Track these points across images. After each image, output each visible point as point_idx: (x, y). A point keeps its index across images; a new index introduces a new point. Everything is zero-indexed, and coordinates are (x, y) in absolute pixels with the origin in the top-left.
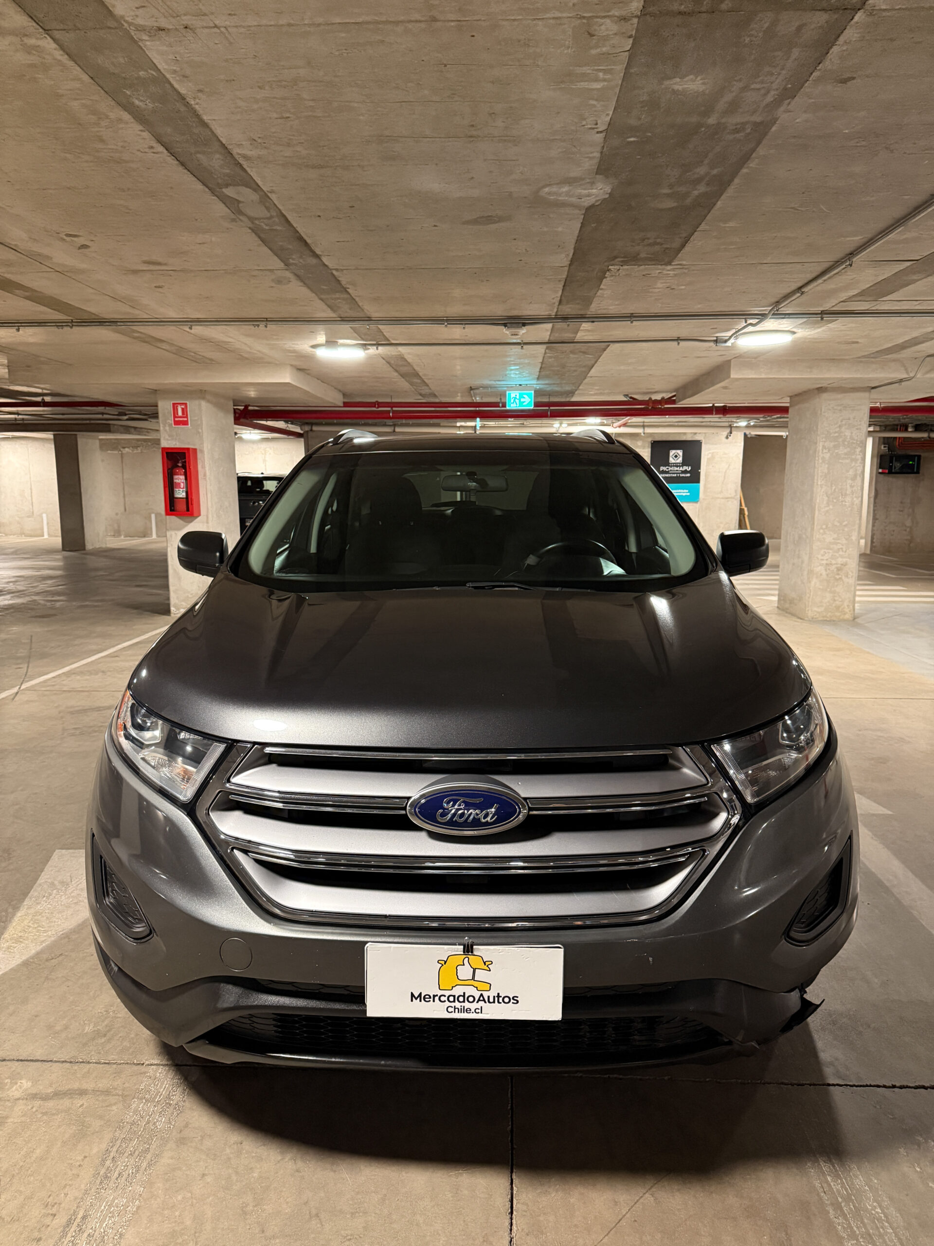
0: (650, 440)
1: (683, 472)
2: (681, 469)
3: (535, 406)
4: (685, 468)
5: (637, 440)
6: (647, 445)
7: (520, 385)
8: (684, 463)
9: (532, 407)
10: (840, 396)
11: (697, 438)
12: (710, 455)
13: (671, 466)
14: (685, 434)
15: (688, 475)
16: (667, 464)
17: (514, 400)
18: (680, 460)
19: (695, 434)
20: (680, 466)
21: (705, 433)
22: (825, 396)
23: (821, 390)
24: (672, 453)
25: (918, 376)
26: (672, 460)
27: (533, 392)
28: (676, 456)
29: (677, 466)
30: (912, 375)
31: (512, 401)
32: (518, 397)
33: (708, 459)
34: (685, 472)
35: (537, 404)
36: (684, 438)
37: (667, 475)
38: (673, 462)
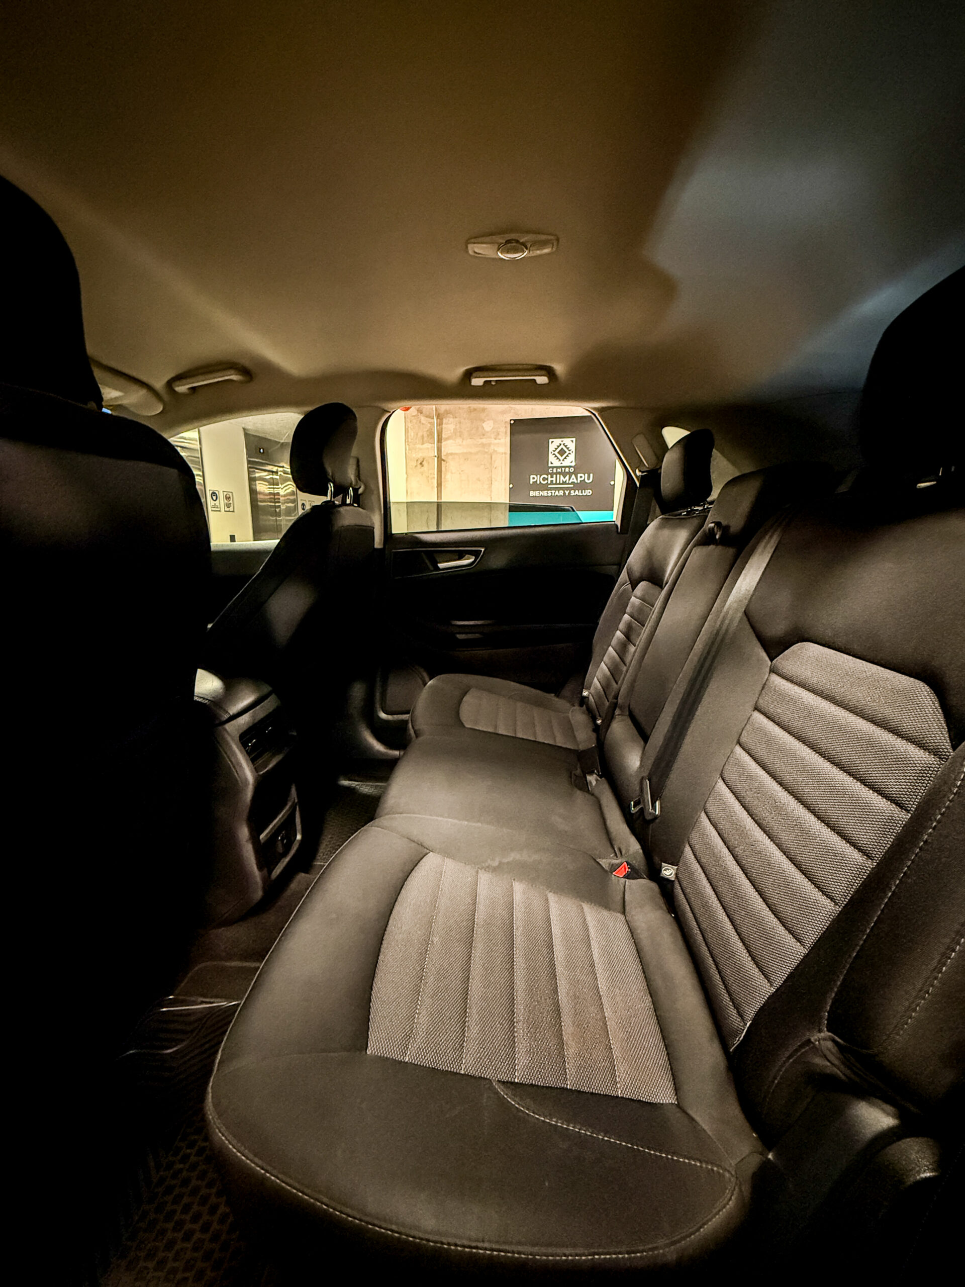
1: (578, 487)
2: (573, 479)
4: (582, 477)
8: (578, 469)
16: (544, 468)
18: (570, 460)
20: (571, 475)
24: (553, 444)
26: (553, 461)
28: (562, 452)
29: (565, 474)
34: (582, 486)
37: (545, 493)
38: (556, 463)
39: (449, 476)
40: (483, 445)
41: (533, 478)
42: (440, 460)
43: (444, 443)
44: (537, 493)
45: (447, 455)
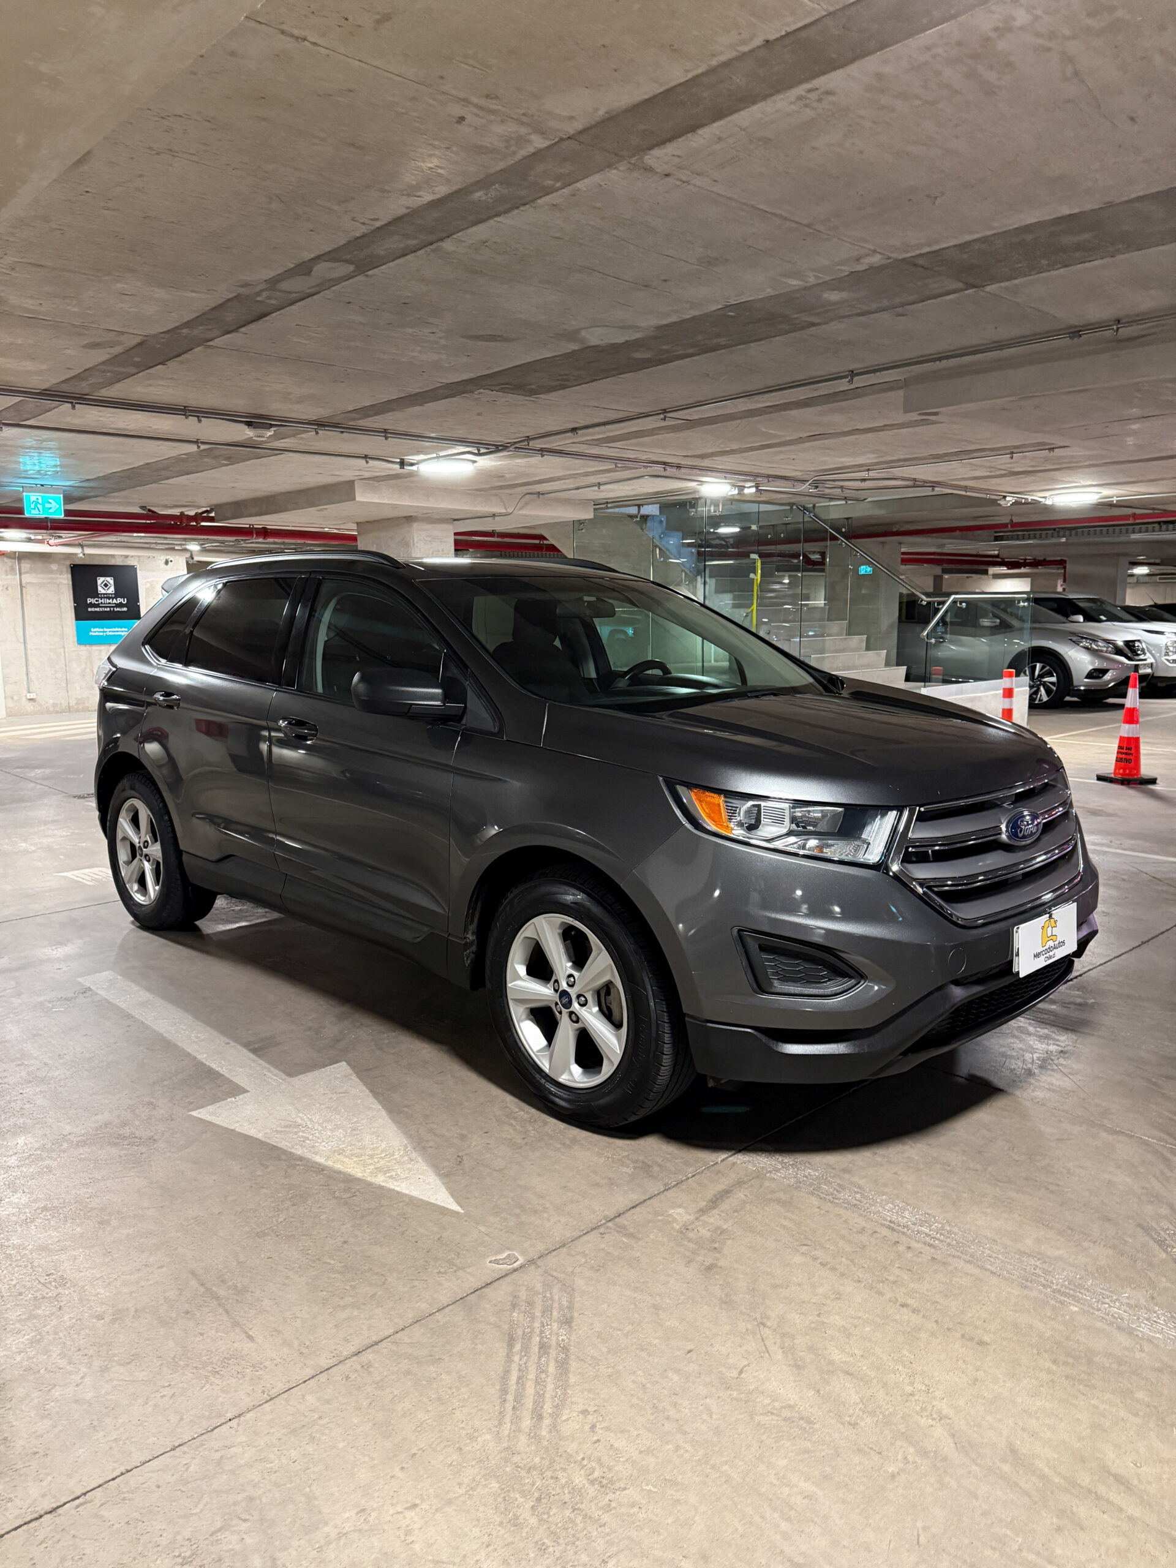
0: (68, 563)
1: (118, 605)
2: (115, 601)
3: (65, 516)
4: (120, 600)
5: (51, 563)
6: (65, 569)
7: (42, 485)
8: (117, 595)
9: (62, 516)
10: (429, 526)
11: (130, 562)
12: (148, 584)
13: (101, 598)
14: (113, 556)
15: (125, 609)
16: (96, 594)
17: (36, 505)
18: (112, 590)
19: (127, 557)
20: (113, 598)
21: (139, 557)
22: (415, 525)
23: (409, 519)
24: (100, 580)
25: (515, 512)
26: (101, 590)
27: (62, 496)
28: (106, 585)
29: (109, 598)
30: (510, 510)
31: (33, 506)
32: (40, 502)
33: (146, 589)
34: (120, 605)
35: (68, 513)
36: (112, 562)
37: (98, 609)
38: (103, 591)
39: (28, 598)
40: (53, 579)
41: (89, 600)
42: (22, 587)
43: (23, 576)
44: (93, 609)
45: (27, 583)
